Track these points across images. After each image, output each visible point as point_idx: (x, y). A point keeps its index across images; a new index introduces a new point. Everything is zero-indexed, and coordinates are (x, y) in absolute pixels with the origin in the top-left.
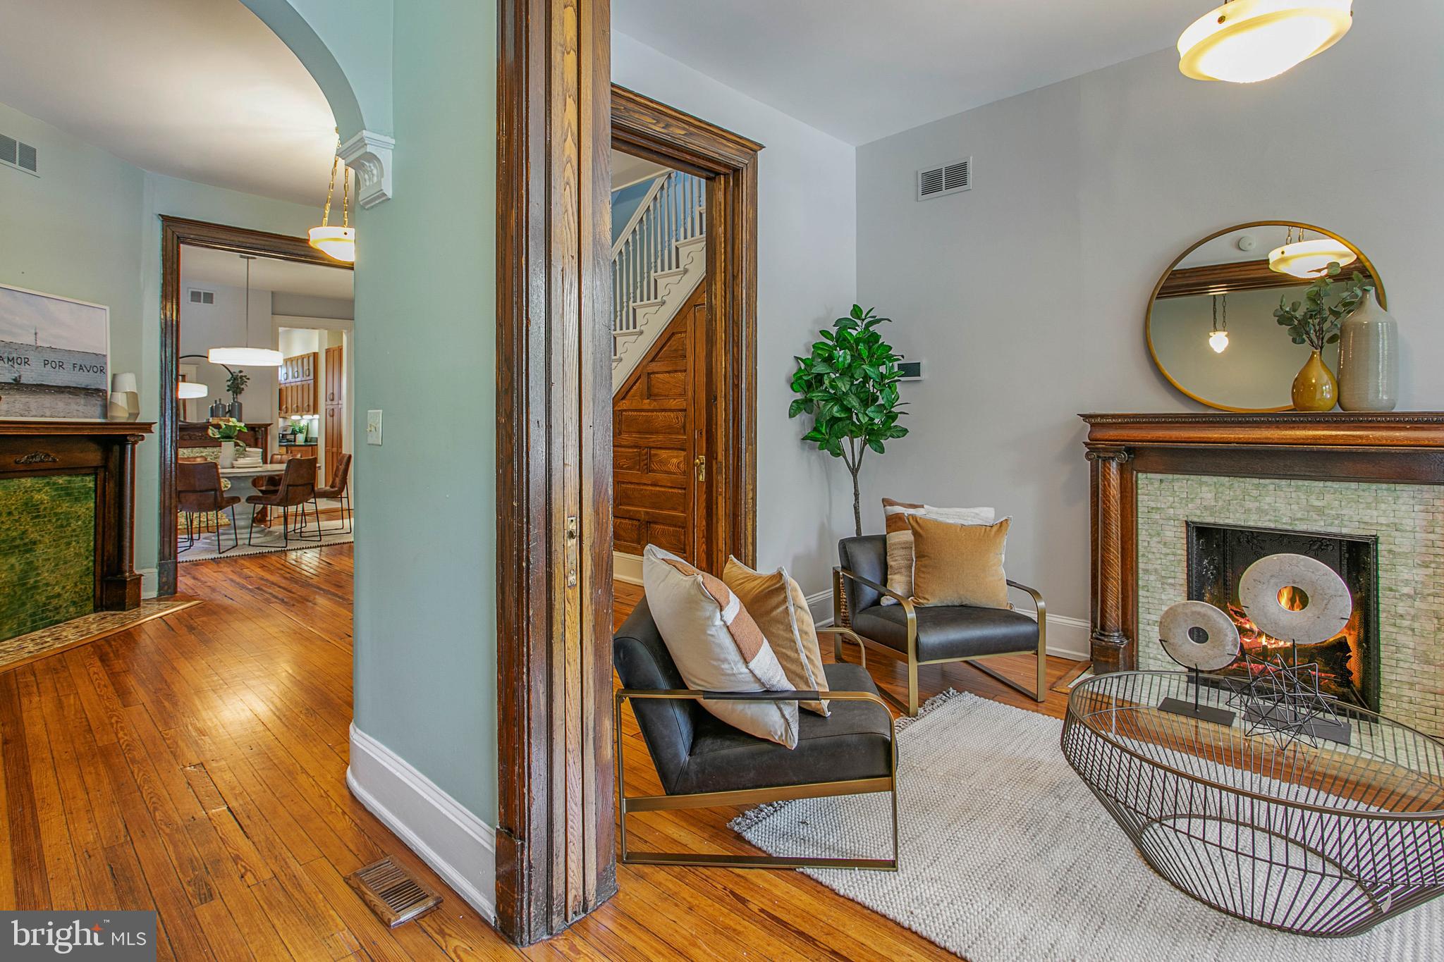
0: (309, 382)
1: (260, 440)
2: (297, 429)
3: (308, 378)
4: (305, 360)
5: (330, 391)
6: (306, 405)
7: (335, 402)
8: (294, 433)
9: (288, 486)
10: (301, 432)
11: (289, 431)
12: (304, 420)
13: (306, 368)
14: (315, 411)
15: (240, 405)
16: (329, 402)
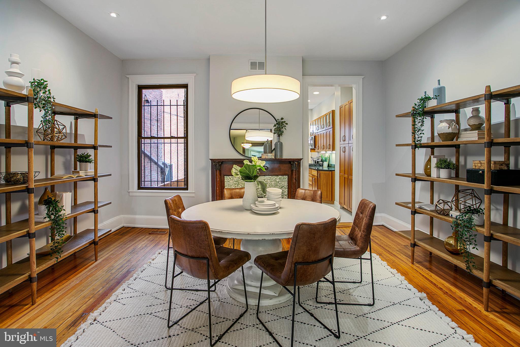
0: (330, 130)
1: (294, 171)
2: (324, 159)
3: (329, 128)
4: (328, 117)
5: (343, 134)
6: (328, 144)
7: (347, 142)
8: (322, 161)
9: (296, 263)
10: (326, 161)
11: (320, 160)
12: (327, 154)
13: (328, 121)
14: (333, 149)
15: (281, 144)
16: (342, 142)
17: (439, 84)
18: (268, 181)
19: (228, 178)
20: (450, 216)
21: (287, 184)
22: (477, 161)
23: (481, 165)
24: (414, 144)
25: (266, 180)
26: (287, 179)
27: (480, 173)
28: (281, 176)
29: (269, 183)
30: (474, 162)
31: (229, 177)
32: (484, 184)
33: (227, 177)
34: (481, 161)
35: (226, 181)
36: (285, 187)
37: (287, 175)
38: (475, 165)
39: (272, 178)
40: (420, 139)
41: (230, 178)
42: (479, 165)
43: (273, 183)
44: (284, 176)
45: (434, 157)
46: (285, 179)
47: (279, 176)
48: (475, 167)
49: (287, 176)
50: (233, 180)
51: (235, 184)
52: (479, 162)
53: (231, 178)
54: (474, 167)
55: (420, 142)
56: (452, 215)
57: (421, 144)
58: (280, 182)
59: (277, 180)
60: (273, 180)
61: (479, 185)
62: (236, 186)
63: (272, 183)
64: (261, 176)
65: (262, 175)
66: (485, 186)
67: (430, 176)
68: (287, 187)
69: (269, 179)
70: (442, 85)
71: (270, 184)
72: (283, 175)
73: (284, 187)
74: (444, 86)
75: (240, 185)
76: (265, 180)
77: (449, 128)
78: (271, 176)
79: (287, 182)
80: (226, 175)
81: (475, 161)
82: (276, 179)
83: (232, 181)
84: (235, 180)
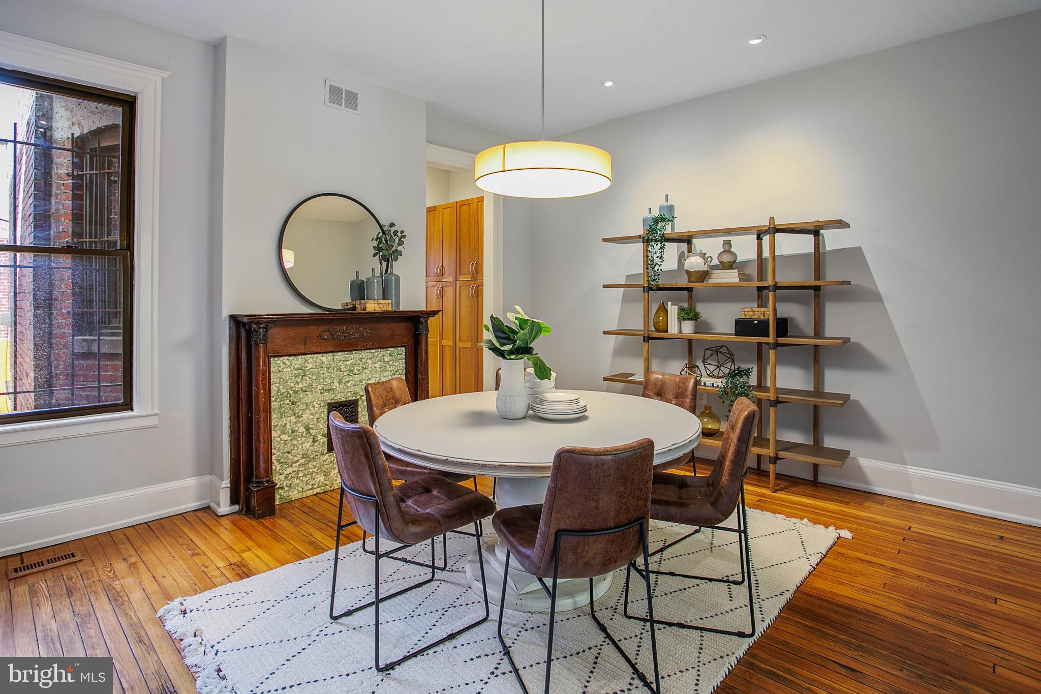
15: (398, 280)
16: (434, 278)
17: (667, 200)
18: (369, 361)
19: (279, 362)
20: (703, 384)
21: (404, 365)
22: (747, 308)
23: (754, 314)
24: (646, 285)
25: (364, 360)
26: (403, 356)
27: (756, 324)
28: (392, 349)
29: (370, 365)
30: (743, 310)
31: (281, 359)
32: (768, 336)
33: (276, 359)
34: (754, 309)
35: (273, 372)
36: (401, 371)
37: (405, 346)
38: (745, 314)
39: (376, 354)
40: (656, 277)
41: (284, 363)
42: (751, 313)
43: (377, 365)
44: (399, 349)
45: (672, 305)
46: (401, 354)
47: (390, 349)
48: (745, 316)
49: (403, 349)
50: (292, 367)
51: (296, 377)
52: (750, 310)
53: (287, 362)
54: (743, 317)
55: (657, 282)
56: (705, 383)
57: (658, 285)
58: (391, 363)
59: (386, 359)
60: (377, 358)
61: (756, 339)
62: (299, 380)
63: (375, 365)
64: (354, 352)
65: (355, 350)
66: (771, 339)
67: (667, 332)
68: (404, 372)
69: (370, 357)
70: (670, 202)
71: (371, 367)
72: (397, 347)
73: (398, 373)
74: (674, 204)
75: (307, 378)
76: (361, 361)
77: (705, 264)
78: (374, 351)
79: (404, 360)
80: (274, 357)
81: (745, 308)
82: (383, 356)
83: (289, 369)
84: (296, 366)
